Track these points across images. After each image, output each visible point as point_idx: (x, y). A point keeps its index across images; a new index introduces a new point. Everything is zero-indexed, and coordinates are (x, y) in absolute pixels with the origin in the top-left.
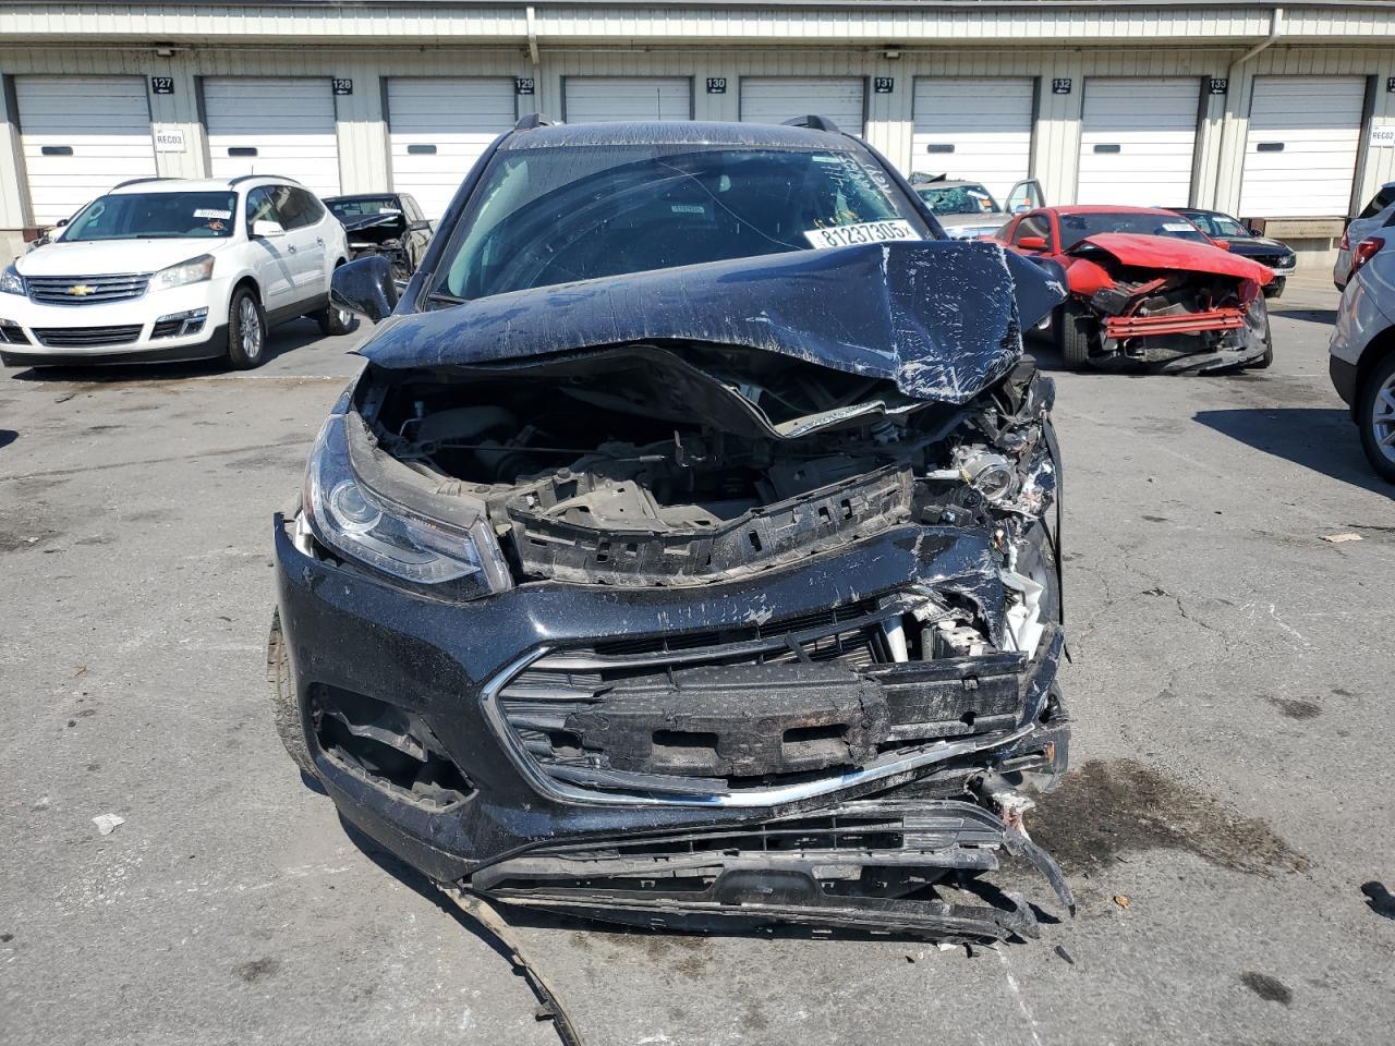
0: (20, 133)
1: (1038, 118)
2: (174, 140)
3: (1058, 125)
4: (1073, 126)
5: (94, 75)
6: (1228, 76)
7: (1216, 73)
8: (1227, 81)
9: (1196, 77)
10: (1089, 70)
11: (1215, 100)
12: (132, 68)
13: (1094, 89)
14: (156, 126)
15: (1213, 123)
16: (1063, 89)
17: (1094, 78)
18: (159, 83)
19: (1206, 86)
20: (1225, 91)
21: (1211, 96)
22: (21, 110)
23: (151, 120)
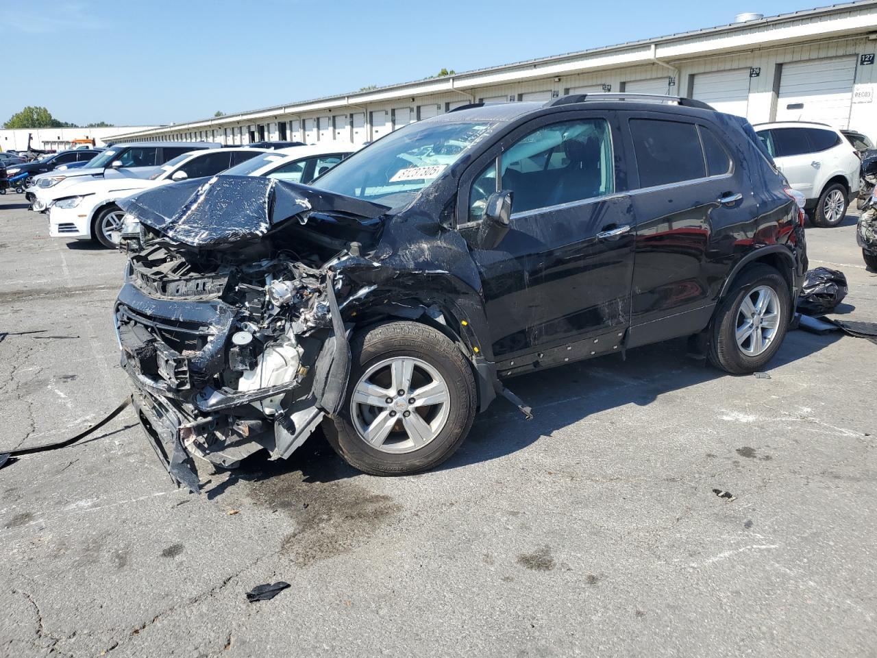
0: (778, 97)
2: (866, 94)
5: (827, 58)
12: (851, 50)
14: (856, 86)
18: (865, 58)
22: (782, 83)
23: (854, 82)
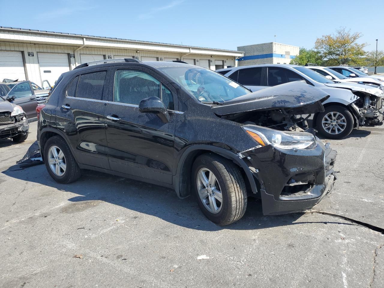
1: (25, 63)
3: (32, 65)
4: (37, 65)
6: (74, 54)
7: (72, 53)
8: (74, 55)
9: (66, 53)
10: (38, 50)
11: (72, 59)
13: (40, 55)
15: (73, 65)
16: (31, 55)
17: (40, 52)
19: (69, 56)
20: (74, 57)
21: (71, 58)
